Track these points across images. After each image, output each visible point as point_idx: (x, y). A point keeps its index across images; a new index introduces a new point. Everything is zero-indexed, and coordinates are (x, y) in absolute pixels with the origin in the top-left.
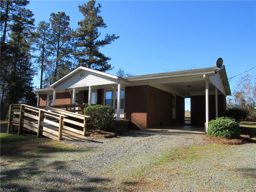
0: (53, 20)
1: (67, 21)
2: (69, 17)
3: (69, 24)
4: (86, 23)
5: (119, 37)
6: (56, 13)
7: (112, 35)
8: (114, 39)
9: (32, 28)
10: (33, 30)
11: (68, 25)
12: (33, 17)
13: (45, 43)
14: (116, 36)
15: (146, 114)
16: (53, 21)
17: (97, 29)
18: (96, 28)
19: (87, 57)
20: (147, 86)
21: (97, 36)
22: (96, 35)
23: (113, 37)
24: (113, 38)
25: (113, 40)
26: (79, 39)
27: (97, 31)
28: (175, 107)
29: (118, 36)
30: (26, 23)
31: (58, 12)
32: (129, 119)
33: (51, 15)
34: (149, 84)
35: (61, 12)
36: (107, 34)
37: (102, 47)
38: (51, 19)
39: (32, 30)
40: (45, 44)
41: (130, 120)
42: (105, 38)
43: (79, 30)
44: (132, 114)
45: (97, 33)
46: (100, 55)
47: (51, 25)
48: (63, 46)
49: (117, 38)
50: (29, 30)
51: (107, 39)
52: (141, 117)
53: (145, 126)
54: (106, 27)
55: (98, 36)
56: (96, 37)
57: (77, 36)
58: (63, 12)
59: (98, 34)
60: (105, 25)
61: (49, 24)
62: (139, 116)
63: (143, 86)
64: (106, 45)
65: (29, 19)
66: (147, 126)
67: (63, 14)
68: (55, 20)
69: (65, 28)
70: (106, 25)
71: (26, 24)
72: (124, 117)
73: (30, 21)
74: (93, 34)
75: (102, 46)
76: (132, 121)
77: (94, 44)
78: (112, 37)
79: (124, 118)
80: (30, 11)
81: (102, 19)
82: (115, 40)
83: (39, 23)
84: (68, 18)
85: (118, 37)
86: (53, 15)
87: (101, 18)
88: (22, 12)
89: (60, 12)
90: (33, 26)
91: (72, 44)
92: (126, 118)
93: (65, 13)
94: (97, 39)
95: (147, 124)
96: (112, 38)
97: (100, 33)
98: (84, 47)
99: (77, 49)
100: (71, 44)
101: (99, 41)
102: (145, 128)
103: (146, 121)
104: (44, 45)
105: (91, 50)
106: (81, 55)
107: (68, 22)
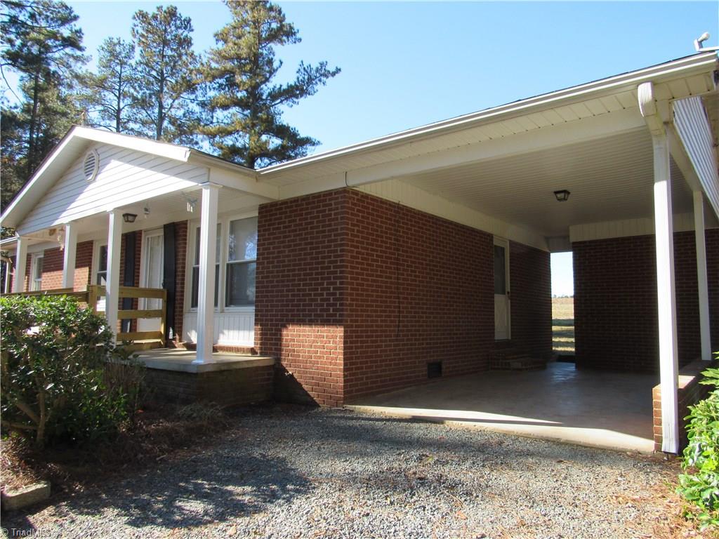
0: (141, 31)
1: (184, 34)
2: (190, 20)
3: (191, 44)
4: (238, 31)
5: (340, 70)
6: (151, 11)
7: (319, 65)
8: (323, 79)
9: (77, 59)
10: (83, 67)
11: (189, 47)
12: (77, 25)
13: (122, 105)
14: (331, 68)
15: (339, 332)
16: (143, 36)
17: (271, 52)
18: (269, 46)
19: (243, 140)
20: (346, 194)
21: (272, 72)
22: (267, 69)
23: (321, 69)
24: (321, 75)
25: (320, 80)
26: (219, 87)
27: (271, 56)
28: (508, 289)
29: (337, 68)
30: (60, 46)
31: (158, 8)
32: (274, 354)
33: (134, 18)
34: (351, 183)
35: (165, 8)
36: (302, 62)
37: (292, 106)
38: (136, 28)
39: (79, 64)
40: (121, 107)
41: (278, 360)
42: (298, 74)
43: (214, 55)
44: (285, 332)
45: (270, 62)
46: (282, 131)
47: (138, 49)
48: (172, 110)
49: (333, 74)
50: (68, 66)
51: (304, 78)
52: (319, 347)
53: (337, 393)
54: (300, 40)
55: (275, 70)
56: (268, 75)
57: (208, 74)
58: (171, 6)
59: (276, 64)
60: (295, 34)
61: (133, 48)
62: (314, 342)
63: (329, 194)
64: (302, 100)
65: (65, 32)
66: (345, 393)
67: (172, 13)
68: (148, 31)
69: (180, 56)
70: (298, 36)
71: (60, 48)
72: (252, 345)
73: (69, 37)
74: (258, 65)
75: (291, 103)
76: (284, 363)
77: (264, 97)
78: (317, 70)
79: (253, 351)
80: (67, 7)
81: (284, 16)
82: (330, 80)
83: (104, 46)
84: (187, 24)
85: (338, 70)
86: (142, 16)
87: (280, 12)
88: (44, 12)
89: (162, 7)
90: (79, 53)
91: (203, 105)
92: (261, 349)
93: (176, 8)
94: (271, 79)
95: (345, 381)
96: (318, 75)
97: (281, 63)
98: (234, 108)
99: (217, 118)
100: (198, 104)
101: (278, 86)
102: (339, 399)
103: (340, 364)
104: (119, 111)
105: (254, 115)
106: (227, 133)
107: (187, 36)
